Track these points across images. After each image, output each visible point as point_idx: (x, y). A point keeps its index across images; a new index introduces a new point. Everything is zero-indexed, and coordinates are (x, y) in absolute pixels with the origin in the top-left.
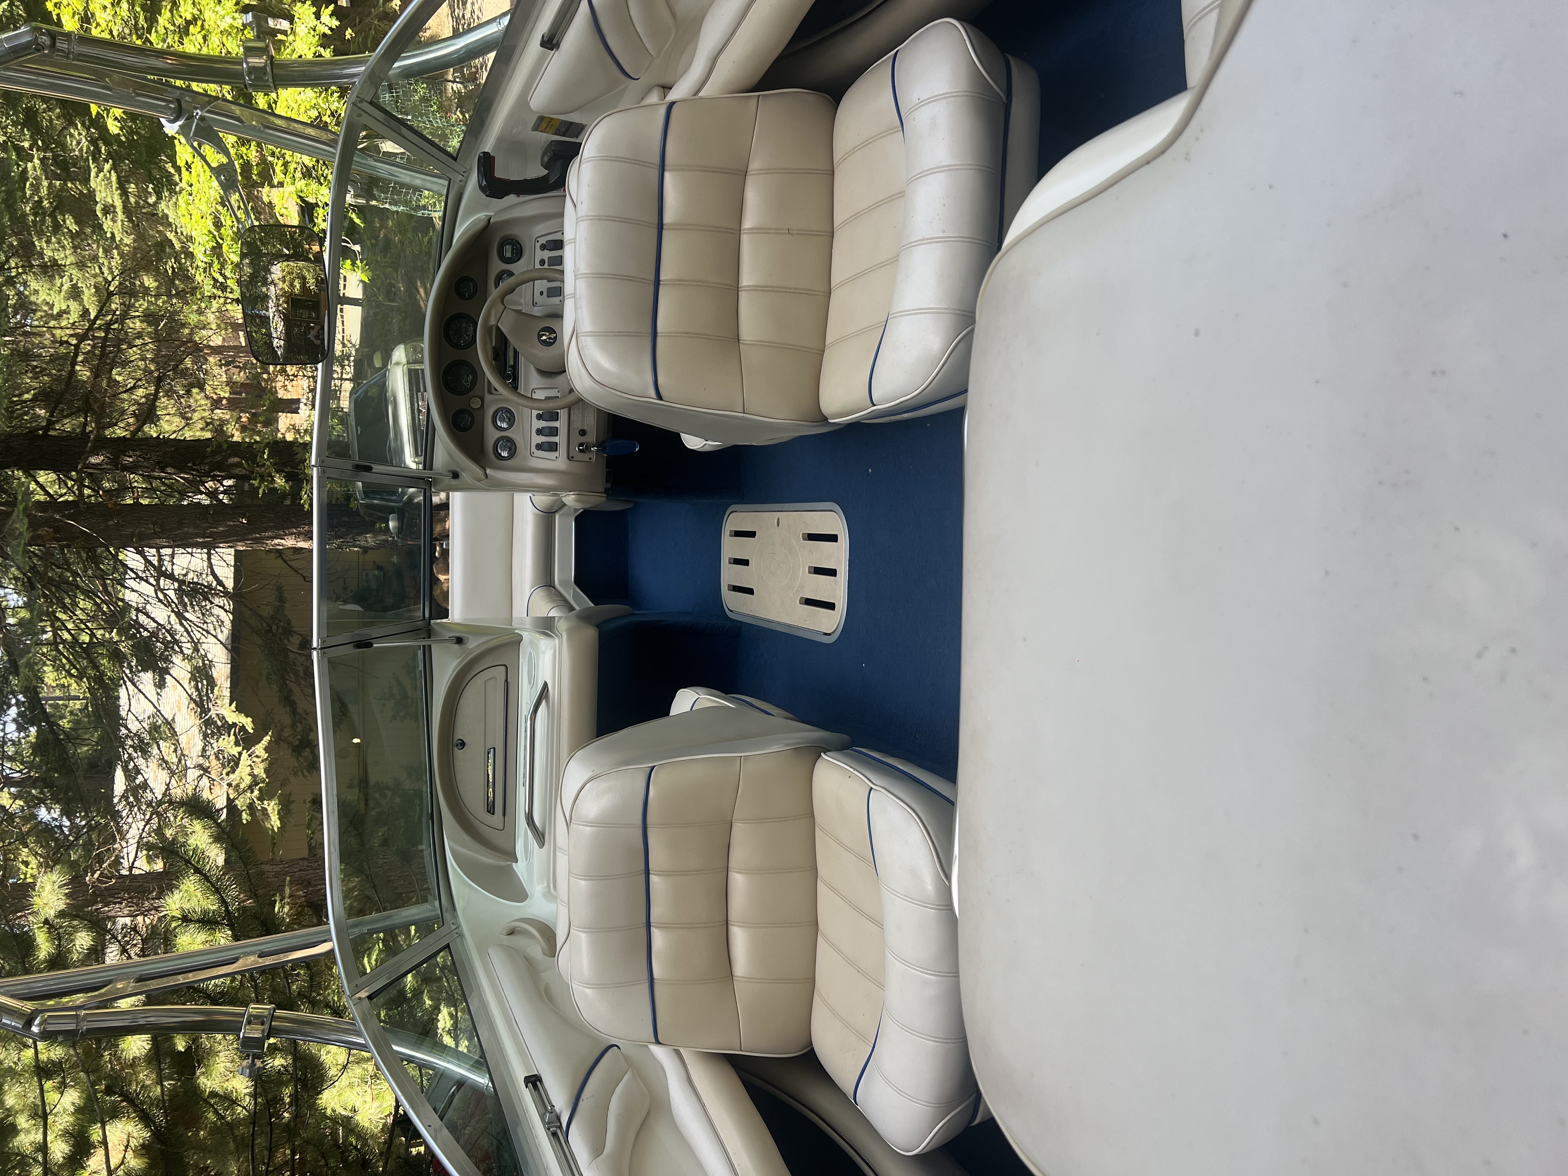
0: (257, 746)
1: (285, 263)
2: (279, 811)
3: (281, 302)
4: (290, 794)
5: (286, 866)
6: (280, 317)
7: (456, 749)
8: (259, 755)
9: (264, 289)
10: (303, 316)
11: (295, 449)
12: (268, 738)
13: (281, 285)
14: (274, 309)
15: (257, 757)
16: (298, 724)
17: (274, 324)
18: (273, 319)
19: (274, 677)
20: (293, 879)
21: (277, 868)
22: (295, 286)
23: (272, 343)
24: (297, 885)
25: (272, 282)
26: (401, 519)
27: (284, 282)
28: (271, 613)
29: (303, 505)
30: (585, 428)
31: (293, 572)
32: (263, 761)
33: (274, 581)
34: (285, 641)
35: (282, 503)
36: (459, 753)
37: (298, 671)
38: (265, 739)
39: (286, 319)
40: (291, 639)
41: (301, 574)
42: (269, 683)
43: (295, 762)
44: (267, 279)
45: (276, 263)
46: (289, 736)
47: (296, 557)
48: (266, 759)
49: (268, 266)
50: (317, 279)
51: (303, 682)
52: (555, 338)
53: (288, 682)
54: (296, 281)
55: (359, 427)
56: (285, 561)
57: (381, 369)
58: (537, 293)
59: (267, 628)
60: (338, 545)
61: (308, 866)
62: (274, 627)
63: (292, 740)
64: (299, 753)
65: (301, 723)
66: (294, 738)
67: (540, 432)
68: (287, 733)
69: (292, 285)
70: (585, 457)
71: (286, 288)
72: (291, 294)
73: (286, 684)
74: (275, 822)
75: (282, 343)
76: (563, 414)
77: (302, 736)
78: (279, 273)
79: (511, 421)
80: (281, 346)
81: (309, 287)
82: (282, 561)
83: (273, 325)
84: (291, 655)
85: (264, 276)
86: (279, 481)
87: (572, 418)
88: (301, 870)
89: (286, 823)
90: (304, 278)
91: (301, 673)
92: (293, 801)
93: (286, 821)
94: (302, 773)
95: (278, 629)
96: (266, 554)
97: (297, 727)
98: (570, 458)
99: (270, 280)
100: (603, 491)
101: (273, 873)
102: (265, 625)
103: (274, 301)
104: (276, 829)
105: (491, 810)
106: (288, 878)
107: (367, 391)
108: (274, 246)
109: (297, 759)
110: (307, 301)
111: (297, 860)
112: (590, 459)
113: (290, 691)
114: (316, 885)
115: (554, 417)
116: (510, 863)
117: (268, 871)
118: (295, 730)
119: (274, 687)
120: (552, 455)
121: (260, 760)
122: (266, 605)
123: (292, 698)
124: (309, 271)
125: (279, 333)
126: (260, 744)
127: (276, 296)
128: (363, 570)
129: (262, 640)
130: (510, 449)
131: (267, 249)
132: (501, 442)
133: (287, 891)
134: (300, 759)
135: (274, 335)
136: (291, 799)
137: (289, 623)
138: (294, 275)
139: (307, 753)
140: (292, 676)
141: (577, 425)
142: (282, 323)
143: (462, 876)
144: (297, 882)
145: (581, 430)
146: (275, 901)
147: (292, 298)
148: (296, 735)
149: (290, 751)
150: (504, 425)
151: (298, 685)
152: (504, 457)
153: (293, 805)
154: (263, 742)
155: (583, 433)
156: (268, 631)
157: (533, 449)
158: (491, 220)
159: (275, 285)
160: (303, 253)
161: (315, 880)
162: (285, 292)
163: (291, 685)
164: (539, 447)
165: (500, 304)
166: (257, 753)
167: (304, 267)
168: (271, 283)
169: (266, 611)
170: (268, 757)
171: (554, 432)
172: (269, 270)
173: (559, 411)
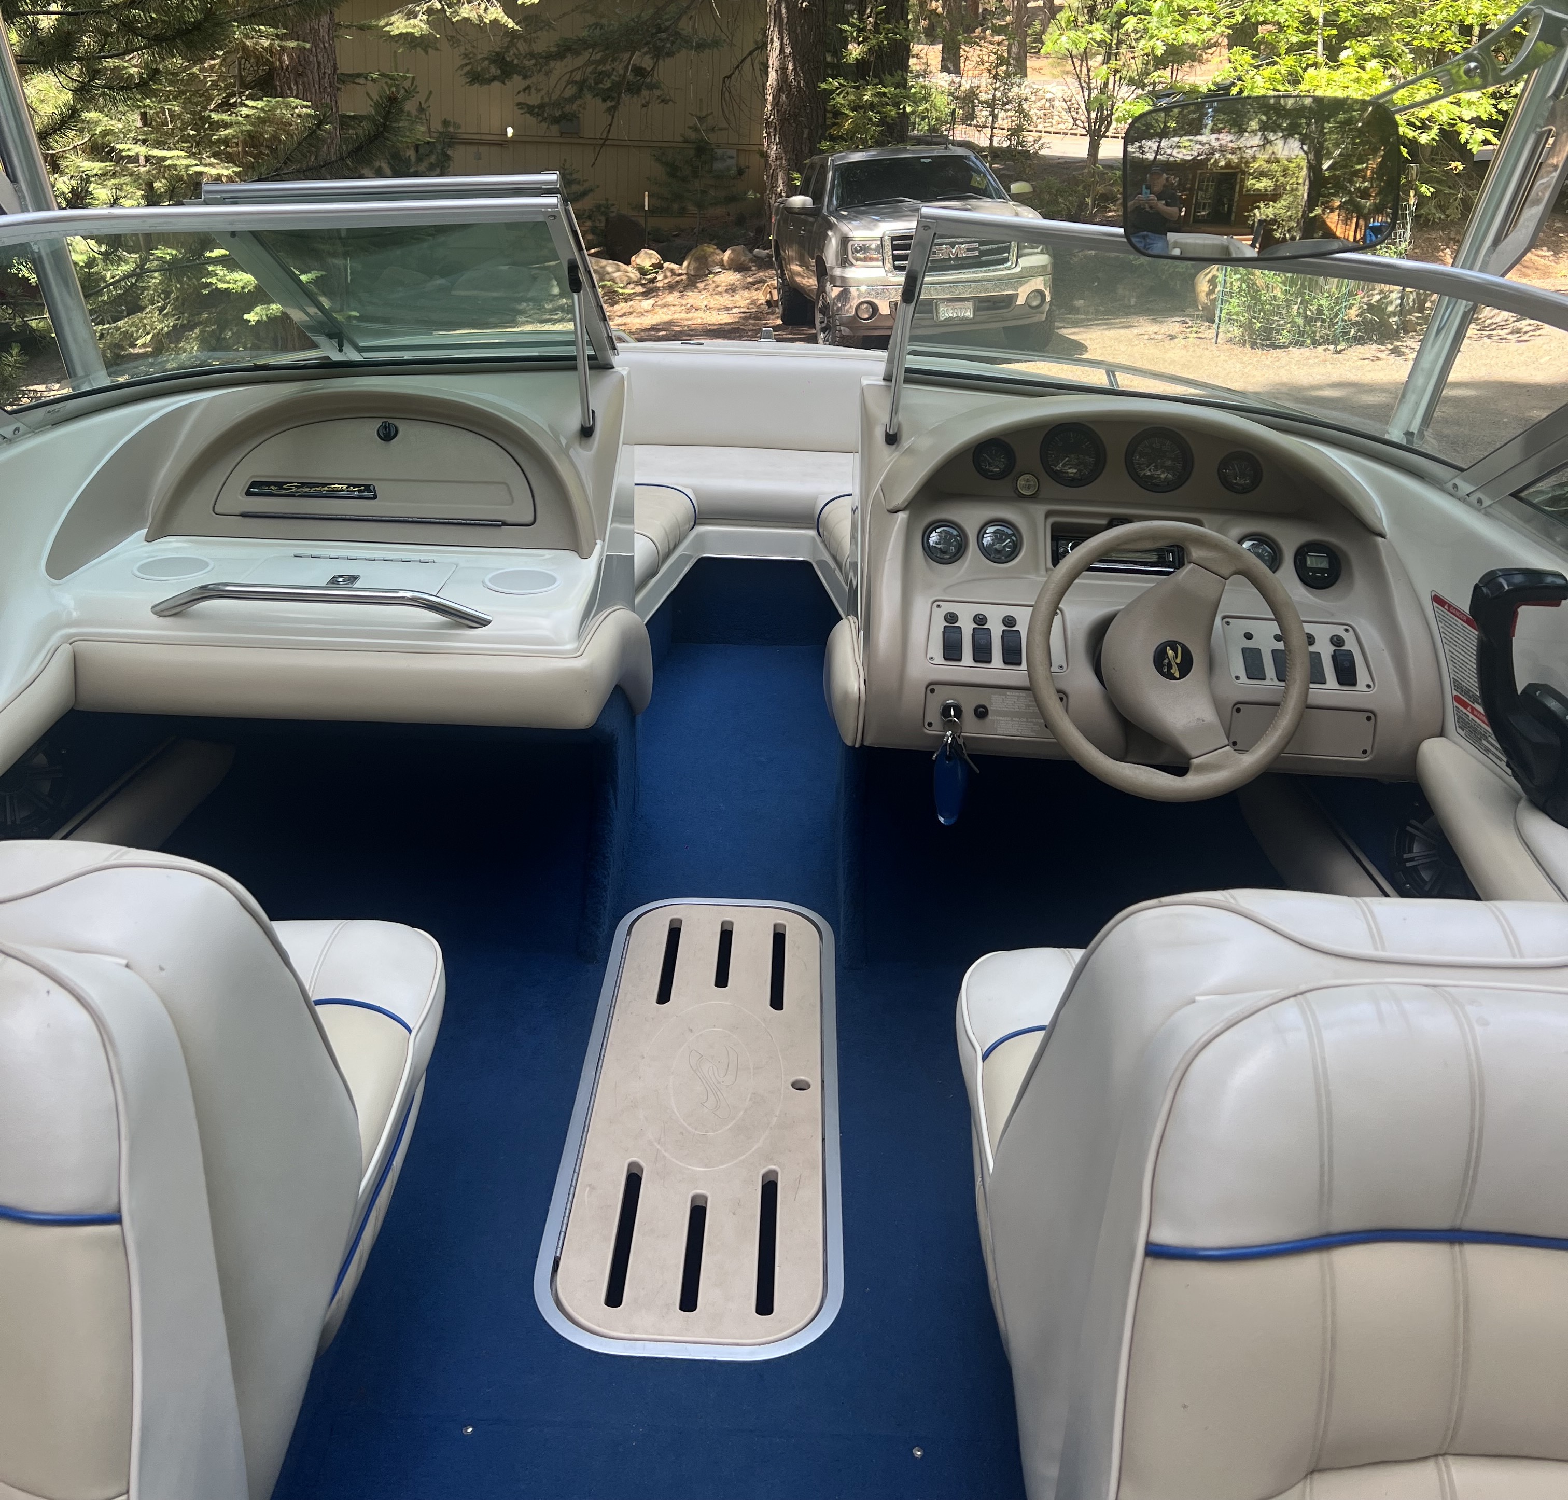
0: (500, 10)
1: (1304, 164)
2: (413, 34)
3: (1229, 156)
4: (437, 49)
5: (327, 45)
6: (1199, 155)
7: (378, 423)
8: (489, 12)
9: (1254, 125)
10: (1200, 193)
11: (900, 72)
12: (511, 24)
13: (1263, 156)
14: (1216, 144)
15: (486, 9)
16: (533, 62)
17: (1187, 144)
18: (1196, 142)
19: (598, 32)
20: (307, 53)
21: (323, 33)
22: (1259, 181)
23: (1150, 137)
24: (299, 57)
25: (1268, 142)
26: (804, 211)
27: (1268, 162)
28: (684, 32)
29: (825, 81)
30: (990, 717)
31: (736, 63)
32: (479, 16)
33: (725, 38)
34: (645, 49)
35: (828, 52)
36: (371, 428)
37: (604, 65)
38: (510, 20)
39: (1196, 164)
40: (648, 56)
41: (733, 73)
42: (590, 26)
43: (482, 56)
44: (1274, 131)
45: (1305, 148)
46: (517, 49)
47: (757, 66)
48: (481, 21)
49: (1300, 134)
50: (1274, 221)
51: (590, 69)
52: (1171, 677)
53: (591, 50)
54: (1270, 183)
55: (929, 160)
56: (751, 53)
57: (1008, 190)
58: (1250, 626)
59: (663, 26)
60: (771, 122)
61: (324, 73)
62: (664, 35)
63: (512, 52)
64: (493, 61)
65: (535, 65)
66: (514, 54)
67: (980, 620)
68: (522, 46)
69: (1261, 174)
70: (934, 715)
71: (1256, 165)
72: (1244, 173)
73: (586, 49)
74: (398, 28)
75: (1150, 156)
76: (1017, 675)
77: (517, 65)
78: (1286, 152)
79: (996, 555)
80: (1143, 153)
81: (1259, 208)
82: (751, 49)
83: (1185, 141)
84: (627, 55)
85: (1279, 126)
86: (855, 51)
87: (1009, 692)
88: (319, 63)
89: (397, 42)
90: (1273, 197)
91: (600, 68)
92: (427, 53)
93: (401, 42)
94: (466, 65)
95: (661, 40)
96: (762, 29)
97: (529, 60)
98: (931, 687)
99: (1271, 136)
100: (866, 744)
101: (316, 27)
102: (667, 24)
103: (1230, 145)
104: (387, 29)
105: (257, 488)
106: (308, 46)
107: (979, 172)
108: (1337, 145)
109: (486, 59)
110: (1231, 200)
111: (335, 60)
112: (930, 724)
113: (577, 53)
114: (296, 84)
115: (1012, 655)
116: (148, 524)
117: (319, 21)
118: (525, 57)
119: (585, 33)
120: (936, 650)
121: (482, 12)
122: (694, 27)
123: (569, 55)
124: (1289, 208)
125: (1169, 151)
126: (503, 14)
127: (1240, 149)
128: (738, 150)
129: (647, 20)
130: (943, 552)
131: (1331, 132)
132: (955, 533)
133: (292, 44)
134: (487, 62)
135: (1164, 143)
136: (430, 50)
137: (670, 54)
138: (1281, 179)
139: (494, 70)
140: (598, 56)
141: (996, 702)
142: (1189, 158)
143: (130, 431)
144: (302, 58)
145: (984, 707)
146: (277, 28)
147: (1235, 174)
148: (519, 59)
149: (498, 50)
150: (987, 540)
151: (585, 64)
152: (929, 537)
153: (422, 52)
154: (506, 17)
155: (981, 713)
156: (660, 28)
157: (947, 608)
158: (1380, 539)
159: (1263, 145)
160: (1324, 196)
161: (304, 83)
162: (1247, 163)
163: (586, 56)
164: (951, 618)
165: (1233, 569)
166: (492, 9)
167: (1296, 197)
168: (1265, 138)
169: (685, 26)
170: (485, 23)
171: (982, 654)
172: (1291, 135)
173: (1024, 666)
